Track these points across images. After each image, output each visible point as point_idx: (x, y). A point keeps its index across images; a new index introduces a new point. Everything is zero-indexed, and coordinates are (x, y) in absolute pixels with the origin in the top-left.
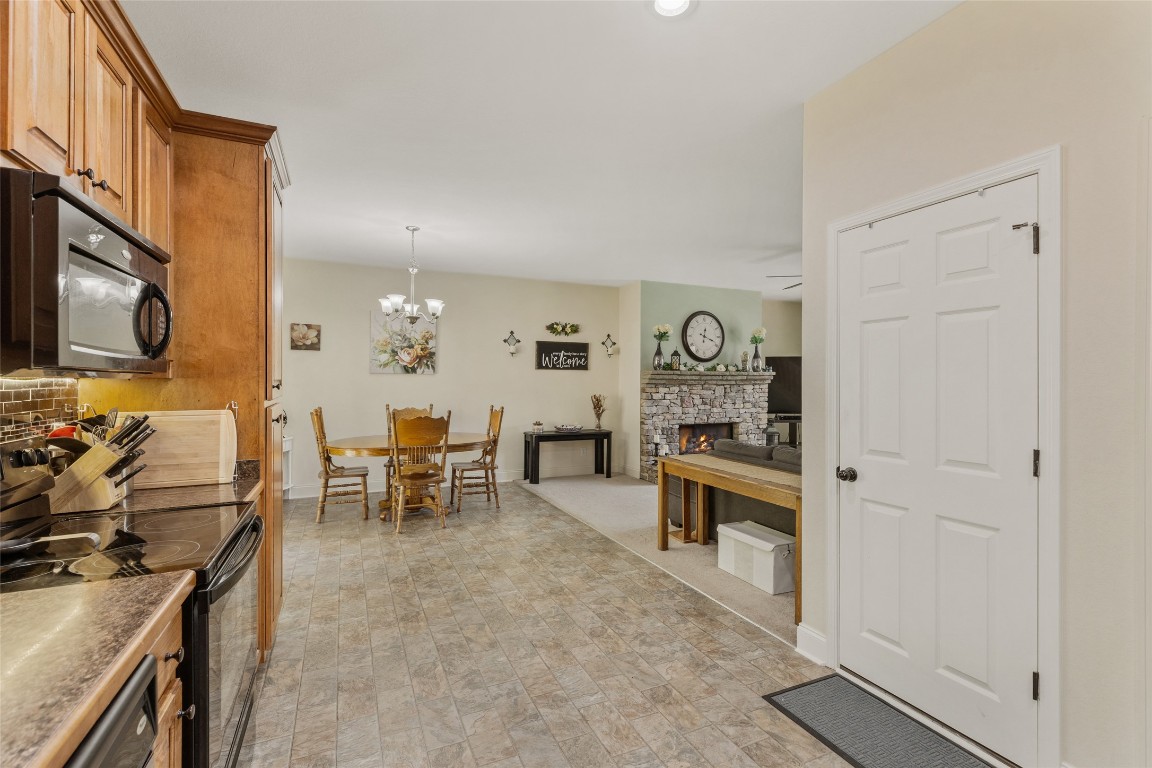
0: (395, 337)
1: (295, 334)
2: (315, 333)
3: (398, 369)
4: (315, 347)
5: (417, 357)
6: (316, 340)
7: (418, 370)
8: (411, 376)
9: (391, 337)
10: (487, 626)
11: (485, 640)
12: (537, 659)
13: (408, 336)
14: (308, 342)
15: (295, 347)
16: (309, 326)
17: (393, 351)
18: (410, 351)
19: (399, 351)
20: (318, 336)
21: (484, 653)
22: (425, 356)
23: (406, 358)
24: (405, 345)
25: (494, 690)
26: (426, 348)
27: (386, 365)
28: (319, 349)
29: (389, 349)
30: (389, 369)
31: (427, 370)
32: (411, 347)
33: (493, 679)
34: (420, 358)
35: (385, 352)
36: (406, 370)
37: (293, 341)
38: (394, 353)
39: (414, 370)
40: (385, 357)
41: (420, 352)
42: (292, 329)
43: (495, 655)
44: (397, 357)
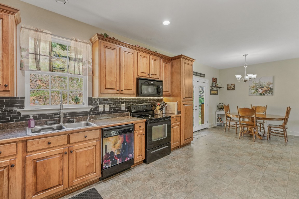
0: (257, 85)
1: (228, 86)
2: (233, 86)
3: (258, 94)
4: (233, 89)
5: (265, 90)
6: (233, 88)
7: (265, 95)
8: (263, 96)
9: (255, 85)
13: (261, 84)
14: (232, 88)
15: (228, 89)
16: (232, 84)
17: (256, 89)
18: (262, 88)
19: (258, 89)
20: (234, 86)
22: (268, 90)
23: (261, 91)
24: (260, 87)
26: (269, 87)
27: (254, 93)
28: (234, 90)
29: (255, 88)
30: (255, 94)
31: (269, 94)
32: (263, 87)
34: (266, 91)
35: (254, 89)
36: (261, 94)
37: (228, 88)
38: (257, 89)
39: (264, 94)
40: (253, 91)
41: (266, 89)
42: (228, 85)
44: (257, 91)
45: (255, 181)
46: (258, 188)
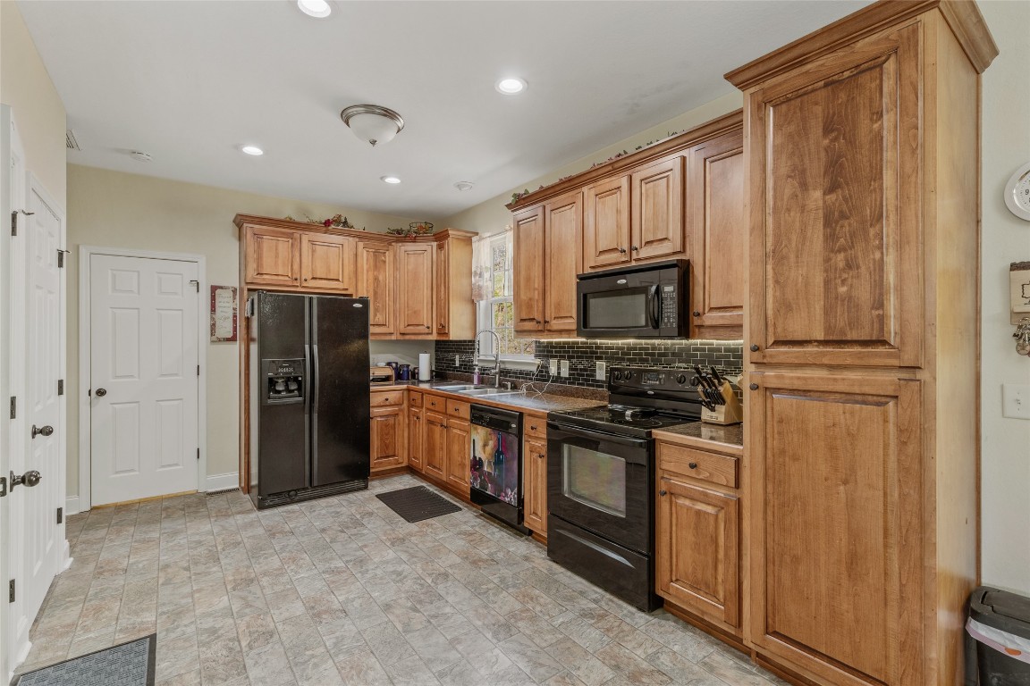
10: (400, 629)
11: (397, 612)
12: (341, 598)
21: (394, 598)
25: (379, 572)
33: (381, 579)
43: (383, 598)
45: (250, 632)
46: (231, 621)
